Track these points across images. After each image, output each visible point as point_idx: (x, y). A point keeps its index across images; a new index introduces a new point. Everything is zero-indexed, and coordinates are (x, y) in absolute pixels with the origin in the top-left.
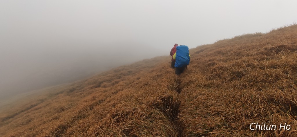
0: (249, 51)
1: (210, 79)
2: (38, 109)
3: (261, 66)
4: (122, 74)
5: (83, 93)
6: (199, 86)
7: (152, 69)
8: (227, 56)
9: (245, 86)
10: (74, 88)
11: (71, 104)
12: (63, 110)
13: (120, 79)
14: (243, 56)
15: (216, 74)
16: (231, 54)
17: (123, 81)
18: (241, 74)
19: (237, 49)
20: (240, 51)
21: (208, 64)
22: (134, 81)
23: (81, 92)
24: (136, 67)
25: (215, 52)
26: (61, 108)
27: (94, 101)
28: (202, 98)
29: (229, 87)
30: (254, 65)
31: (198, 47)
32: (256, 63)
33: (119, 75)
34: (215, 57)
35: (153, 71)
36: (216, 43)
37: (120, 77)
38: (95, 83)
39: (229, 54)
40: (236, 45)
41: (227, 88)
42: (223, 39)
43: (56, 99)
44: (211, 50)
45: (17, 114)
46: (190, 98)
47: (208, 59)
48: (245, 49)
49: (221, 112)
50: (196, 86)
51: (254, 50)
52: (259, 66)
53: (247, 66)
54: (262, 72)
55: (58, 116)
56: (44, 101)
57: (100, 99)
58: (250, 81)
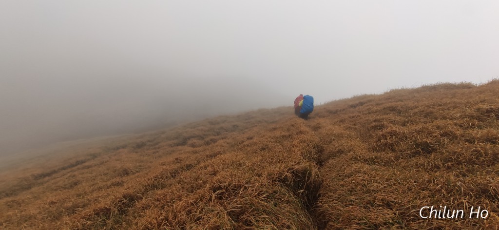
0: (447, 111)
1: (374, 150)
2: (88, 167)
3: (468, 138)
4: (222, 128)
5: (158, 152)
6: (356, 159)
7: (274, 126)
8: (407, 117)
9: (438, 167)
10: (143, 143)
11: (140, 166)
12: (127, 174)
13: (219, 137)
14: (436, 119)
15: (386, 144)
16: (415, 114)
17: (224, 140)
18: (430, 147)
19: (426, 106)
20: (431, 109)
21: (372, 127)
22: (243, 142)
23: (154, 149)
24: (246, 119)
25: (385, 108)
26: (124, 171)
27: (179, 165)
28: (361, 178)
29: (408, 166)
30: (455, 134)
31: (354, 97)
32: (459, 132)
33: (217, 130)
34: (385, 116)
35: (275, 129)
36: (386, 93)
37: (218, 134)
38: (177, 138)
39: (411, 112)
40: (425, 99)
41: (404, 168)
42: (400, 88)
43: (115, 155)
44: (378, 105)
45: (54, 172)
46: (340, 176)
47: (372, 119)
48: (440, 107)
49: (393, 202)
50: (351, 159)
51: (456, 110)
52: (463, 136)
53: (442, 136)
54: (469, 148)
55: (120, 181)
56: (96, 157)
57: (188, 163)
58: (447, 160)
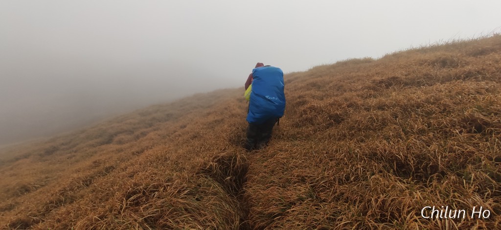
0: (353, 84)
1: (297, 126)
3: (366, 107)
4: (154, 118)
5: (74, 156)
7: (208, 111)
8: (324, 91)
9: (345, 136)
10: (55, 147)
11: (47, 178)
12: (27, 191)
13: (150, 129)
14: (345, 91)
15: (306, 119)
16: (330, 88)
17: (156, 132)
18: (340, 118)
19: (338, 80)
20: (342, 83)
21: (297, 103)
22: (175, 132)
23: (70, 153)
24: (181, 106)
25: (307, 85)
26: (22, 188)
27: (96, 170)
28: (282, 157)
29: (323, 138)
30: (357, 104)
32: (360, 102)
33: (149, 122)
34: (307, 92)
35: (209, 114)
36: (310, 70)
37: (151, 125)
38: (100, 136)
39: (327, 87)
40: (338, 74)
41: (320, 140)
42: (321, 65)
43: (11, 169)
44: (302, 81)
46: (264, 157)
47: (296, 95)
48: (349, 81)
49: (306, 176)
51: (359, 82)
52: (363, 106)
53: (348, 106)
54: (366, 116)
55: (13, 204)
57: (107, 165)
58: (351, 128)
